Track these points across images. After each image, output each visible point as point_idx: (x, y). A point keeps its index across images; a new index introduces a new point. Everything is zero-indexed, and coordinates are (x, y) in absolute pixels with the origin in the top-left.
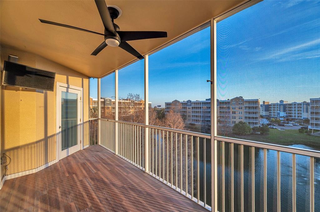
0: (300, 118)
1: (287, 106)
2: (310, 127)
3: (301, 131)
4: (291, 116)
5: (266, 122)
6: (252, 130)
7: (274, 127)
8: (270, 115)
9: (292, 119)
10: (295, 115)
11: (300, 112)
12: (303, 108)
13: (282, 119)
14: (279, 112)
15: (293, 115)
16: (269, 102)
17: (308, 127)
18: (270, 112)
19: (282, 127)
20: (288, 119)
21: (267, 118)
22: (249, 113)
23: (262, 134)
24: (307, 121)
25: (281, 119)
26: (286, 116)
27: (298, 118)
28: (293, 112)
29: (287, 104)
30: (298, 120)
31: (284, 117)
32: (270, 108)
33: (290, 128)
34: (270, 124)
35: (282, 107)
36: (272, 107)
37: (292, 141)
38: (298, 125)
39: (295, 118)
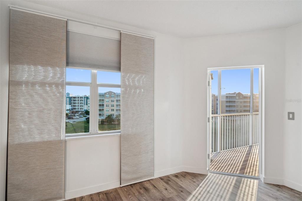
0: (81, 110)
4: (75, 109)
9: (77, 111)
11: (82, 105)
12: (84, 101)
13: (69, 112)
15: (77, 107)
19: (73, 120)
20: (73, 112)
26: (71, 109)
28: (77, 105)
29: (72, 97)
30: (80, 112)
31: (69, 110)
33: (78, 121)
35: (68, 99)
38: (82, 116)
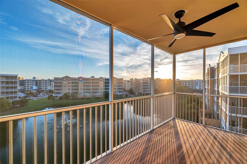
0: (46, 90)
1: (38, 82)
2: (54, 95)
3: (49, 98)
4: (41, 89)
5: (22, 95)
6: (11, 104)
7: (31, 98)
8: (24, 89)
9: (42, 91)
10: (43, 88)
11: (46, 86)
12: (48, 83)
13: (35, 91)
14: (32, 86)
16: (23, 78)
17: (53, 95)
18: (24, 87)
19: (37, 98)
20: (39, 91)
21: (22, 92)
22: (7, 88)
23: (21, 106)
24: (51, 91)
25: (33, 91)
27: (45, 90)
28: (42, 86)
29: (38, 80)
31: (36, 90)
32: (24, 83)
33: (41, 98)
34: (26, 97)
35: (34, 82)
36: (26, 82)
37: (45, 106)
38: (46, 94)
39: (43, 90)
